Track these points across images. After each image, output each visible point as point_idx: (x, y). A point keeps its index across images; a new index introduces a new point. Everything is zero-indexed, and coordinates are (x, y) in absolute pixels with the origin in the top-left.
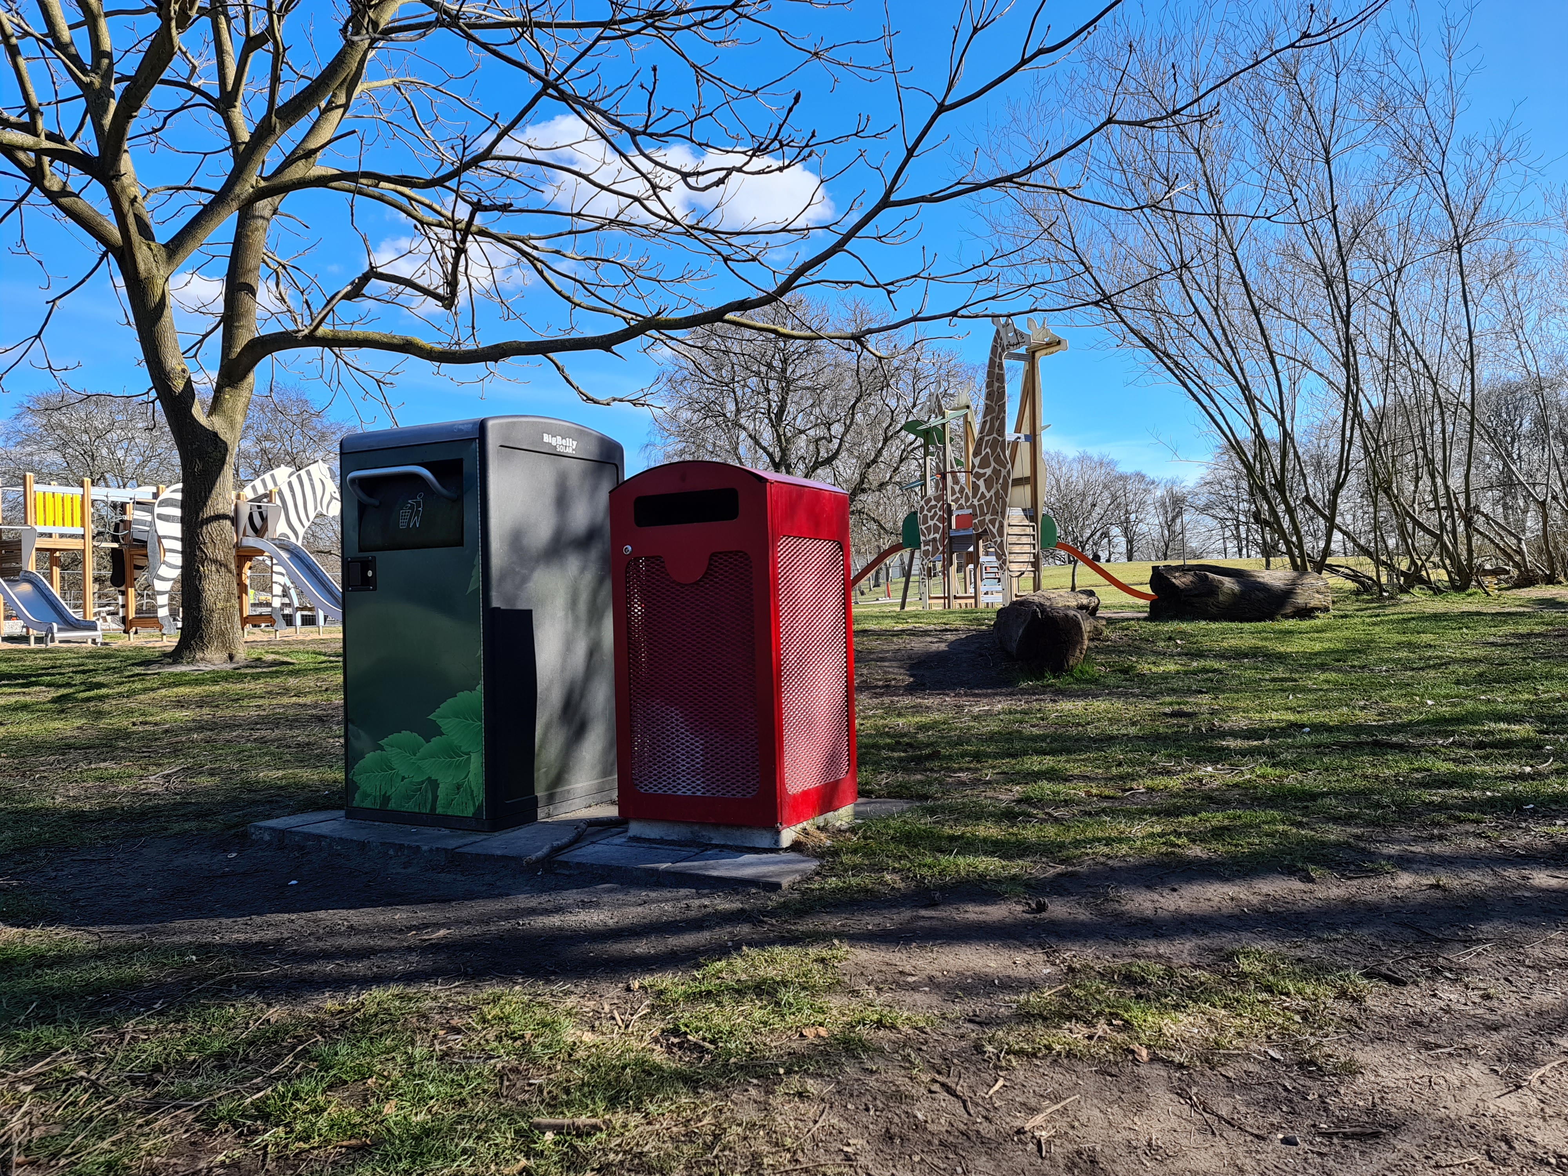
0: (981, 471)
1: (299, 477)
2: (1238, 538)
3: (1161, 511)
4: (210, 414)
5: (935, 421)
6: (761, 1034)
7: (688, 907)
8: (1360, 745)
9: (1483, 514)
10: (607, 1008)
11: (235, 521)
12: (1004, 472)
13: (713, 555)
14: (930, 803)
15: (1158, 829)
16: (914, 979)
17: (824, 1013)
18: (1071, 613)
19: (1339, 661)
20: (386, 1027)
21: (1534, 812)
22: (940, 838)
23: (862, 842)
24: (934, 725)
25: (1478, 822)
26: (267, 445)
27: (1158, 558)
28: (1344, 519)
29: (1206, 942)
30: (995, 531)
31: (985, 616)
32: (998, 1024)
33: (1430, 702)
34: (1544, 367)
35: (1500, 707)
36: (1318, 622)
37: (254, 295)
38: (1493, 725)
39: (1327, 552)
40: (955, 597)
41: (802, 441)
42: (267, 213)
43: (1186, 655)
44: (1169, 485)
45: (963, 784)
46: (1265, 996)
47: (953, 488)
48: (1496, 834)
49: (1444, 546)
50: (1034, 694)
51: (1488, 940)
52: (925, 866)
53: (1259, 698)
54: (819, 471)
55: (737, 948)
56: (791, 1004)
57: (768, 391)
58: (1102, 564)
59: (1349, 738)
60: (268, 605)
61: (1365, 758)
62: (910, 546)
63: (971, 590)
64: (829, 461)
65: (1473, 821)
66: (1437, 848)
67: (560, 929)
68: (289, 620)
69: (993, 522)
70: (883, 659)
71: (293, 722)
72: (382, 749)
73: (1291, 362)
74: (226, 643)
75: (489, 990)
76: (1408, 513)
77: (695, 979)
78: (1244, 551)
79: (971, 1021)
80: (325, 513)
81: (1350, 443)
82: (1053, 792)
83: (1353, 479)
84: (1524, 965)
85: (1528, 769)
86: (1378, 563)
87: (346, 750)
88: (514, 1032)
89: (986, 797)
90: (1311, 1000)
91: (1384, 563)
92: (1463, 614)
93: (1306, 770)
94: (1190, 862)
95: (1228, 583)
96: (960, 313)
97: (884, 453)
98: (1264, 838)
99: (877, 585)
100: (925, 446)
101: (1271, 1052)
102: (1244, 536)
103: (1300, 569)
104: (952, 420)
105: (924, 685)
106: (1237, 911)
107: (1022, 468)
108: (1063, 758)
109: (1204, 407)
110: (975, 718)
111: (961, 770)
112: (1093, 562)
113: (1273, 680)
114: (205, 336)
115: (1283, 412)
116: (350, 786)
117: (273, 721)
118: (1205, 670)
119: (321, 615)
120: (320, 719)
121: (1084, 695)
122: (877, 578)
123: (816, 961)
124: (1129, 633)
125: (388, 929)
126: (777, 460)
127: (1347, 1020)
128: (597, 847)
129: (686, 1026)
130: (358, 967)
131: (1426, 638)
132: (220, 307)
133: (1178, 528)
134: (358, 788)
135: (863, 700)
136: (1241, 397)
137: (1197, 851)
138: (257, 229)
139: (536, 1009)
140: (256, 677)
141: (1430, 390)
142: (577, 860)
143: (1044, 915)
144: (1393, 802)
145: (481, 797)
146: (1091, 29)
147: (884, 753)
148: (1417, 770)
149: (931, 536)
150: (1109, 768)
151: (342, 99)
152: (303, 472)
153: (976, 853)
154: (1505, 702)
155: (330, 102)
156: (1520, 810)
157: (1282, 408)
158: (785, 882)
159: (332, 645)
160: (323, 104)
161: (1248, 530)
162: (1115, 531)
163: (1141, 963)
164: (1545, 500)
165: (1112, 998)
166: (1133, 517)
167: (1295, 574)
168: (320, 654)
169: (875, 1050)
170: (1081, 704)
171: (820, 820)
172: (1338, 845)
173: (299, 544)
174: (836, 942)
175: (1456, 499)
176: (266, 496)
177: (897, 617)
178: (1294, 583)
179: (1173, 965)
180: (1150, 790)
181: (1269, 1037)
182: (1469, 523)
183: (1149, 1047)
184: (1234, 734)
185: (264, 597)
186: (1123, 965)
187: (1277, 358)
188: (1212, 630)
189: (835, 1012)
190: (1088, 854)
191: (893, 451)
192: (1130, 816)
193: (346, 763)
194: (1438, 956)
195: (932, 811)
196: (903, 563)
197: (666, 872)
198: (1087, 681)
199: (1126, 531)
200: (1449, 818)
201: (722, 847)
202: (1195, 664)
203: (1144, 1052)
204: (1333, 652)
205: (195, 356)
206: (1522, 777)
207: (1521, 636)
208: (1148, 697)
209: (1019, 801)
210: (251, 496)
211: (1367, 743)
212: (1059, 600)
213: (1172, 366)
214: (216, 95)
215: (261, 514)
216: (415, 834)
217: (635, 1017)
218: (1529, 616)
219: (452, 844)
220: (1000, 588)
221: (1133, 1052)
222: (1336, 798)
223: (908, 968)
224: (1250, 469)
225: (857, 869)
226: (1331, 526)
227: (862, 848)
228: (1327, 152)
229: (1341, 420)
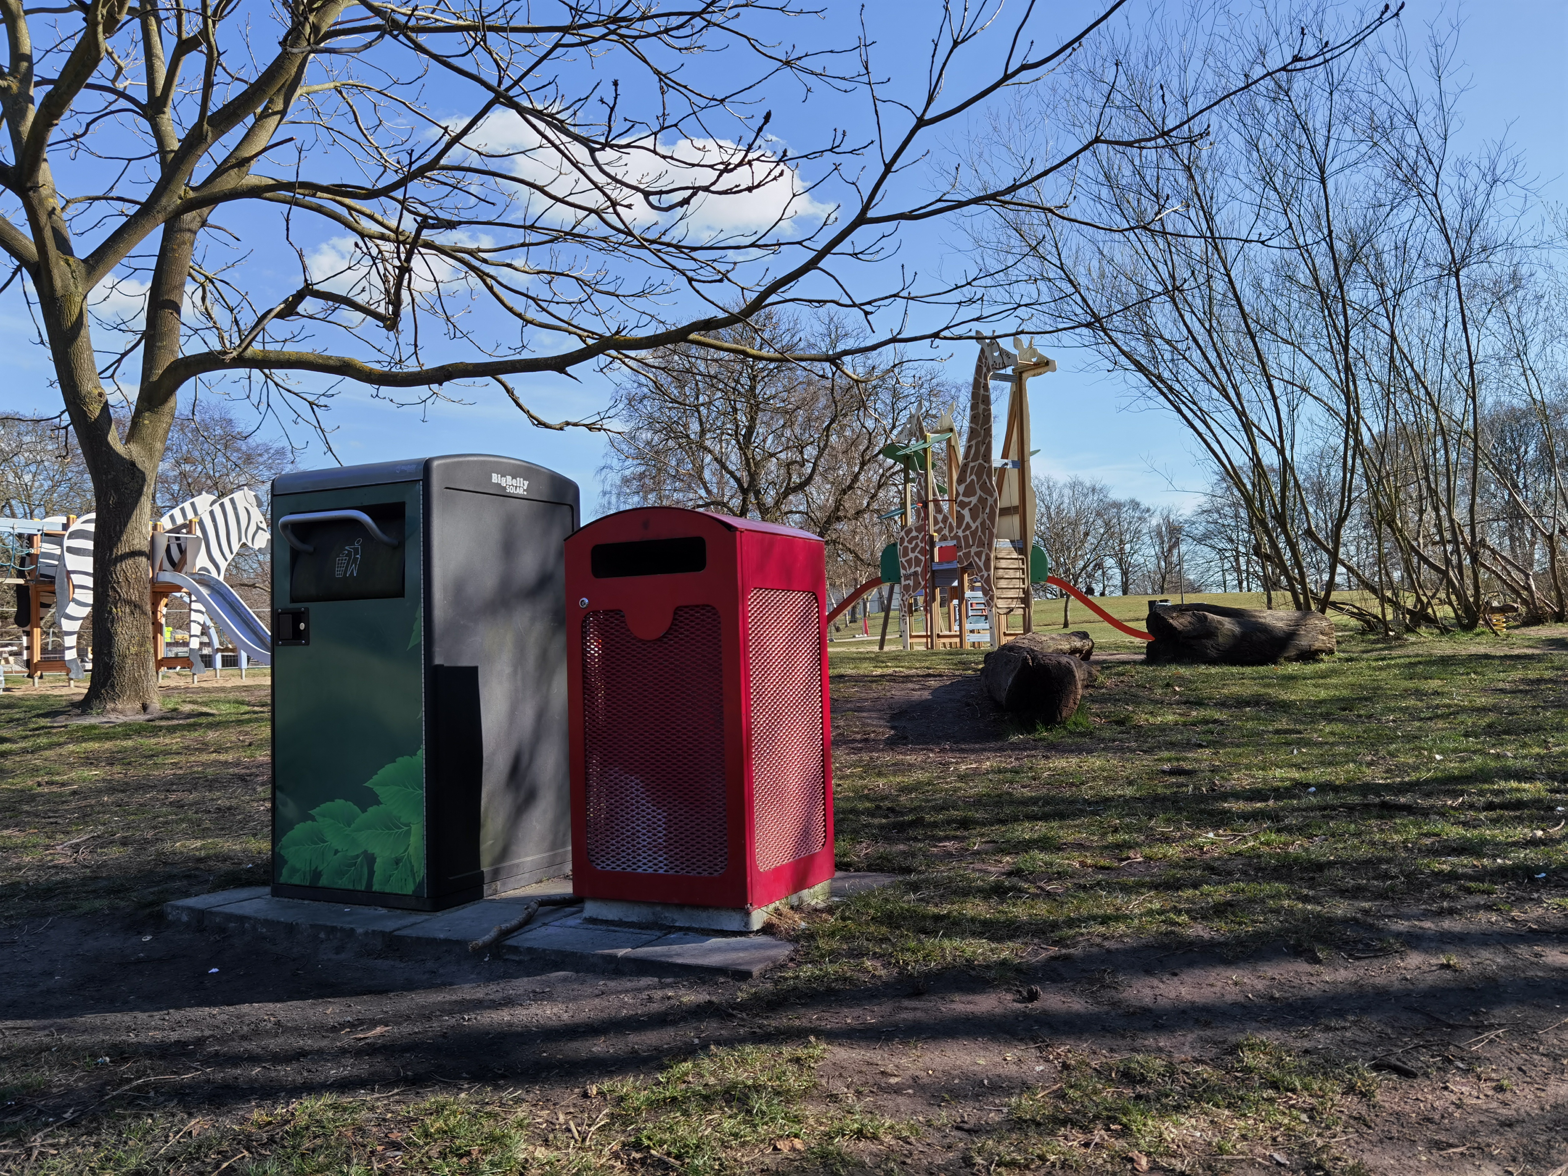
0: (966, 500)
1: (222, 505)
2: (1238, 570)
3: (1157, 540)
4: (128, 441)
5: (915, 445)
6: (731, 1148)
7: (650, 999)
8: (1366, 807)
9: (1489, 548)
10: (562, 1118)
11: (151, 556)
12: (990, 501)
13: (678, 608)
14: (913, 877)
15: (1156, 905)
16: (896, 1080)
17: (799, 1122)
18: (1064, 660)
19: (1344, 709)
20: (318, 1142)
21: (1547, 880)
22: (924, 917)
23: (840, 924)
24: (916, 787)
25: (1489, 893)
26: (187, 467)
27: (1154, 592)
28: (1348, 551)
29: (1209, 1033)
30: (981, 564)
31: (971, 658)
32: (988, 1132)
33: (1438, 757)
34: (1549, 394)
35: (1510, 762)
36: (1322, 666)
37: (179, 313)
38: (1503, 783)
39: (1331, 585)
40: (939, 636)
41: (773, 464)
42: (194, 226)
43: (1185, 703)
44: (1165, 513)
45: (950, 855)
46: (1270, 1093)
47: (935, 518)
48: (1507, 907)
49: (1450, 582)
50: (1025, 749)
51: (1501, 1026)
52: (908, 950)
53: (1263, 753)
54: (791, 497)
55: (705, 1046)
56: (763, 1113)
57: (735, 410)
58: (1095, 598)
59: (1356, 799)
60: (186, 644)
61: (1373, 822)
62: (889, 580)
63: (956, 628)
64: (801, 487)
65: (1483, 892)
66: (1447, 924)
67: (510, 1024)
68: (208, 661)
69: (979, 555)
70: (860, 710)
71: (212, 784)
72: (313, 819)
73: (1290, 387)
74: (138, 688)
75: (432, 1099)
76: (1412, 547)
77: (658, 1083)
78: (1245, 584)
79: (958, 1128)
80: (250, 544)
81: (1352, 473)
82: (1046, 863)
83: (1356, 510)
84: (1538, 1053)
85: (1539, 833)
86: (1383, 600)
87: (273, 816)
88: (460, 1148)
89: (974, 870)
90: (1318, 1097)
91: (1390, 600)
92: (1472, 658)
93: (1310, 837)
94: (1191, 943)
95: (1228, 624)
96: (943, 334)
97: (862, 477)
98: (1269, 915)
99: (853, 620)
100: (905, 471)
101: (1276, 1156)
102: (1244, 568)
103: (1303, 607)
104: (935, 443)
105: (906, 738)
106: (1241, 999)
107: (1010, 496)
108: (1055, 824)
109: (1200, 435)
110: (962, 778)
111: (947, 838)
112: (1085, 597)
113: (1277, 732)
114: (123, 355)
115: (1282, 441)
116: (276, 861)
117: (192, 782)
118: (1206, 722)
119: (244, 655)
120: (242, 778)
121: (1078, 750)
122: (853, 613)
123: (790, 1061)
124: (1126, 679)
125: (320, 1029)
126: (745, 485)
127: (1355, 1118)
128: (551, 930)
129: (649, 1138)
130: (287, 1072)
131: (1434, 684)
132: (141, 324)
133: (1175, 559)
134: (286, 862)
135: (841, 756)
136: (1238, 424)
137: (1198, 930)
138: (184, 243)
139: (483, 1121)
140: (171, 730)
141: (1432, 417)
142: (528, 944)
143: (1036, 1004)
144: (1402, 872)
145: (421, 871)
146: (1076, 45)
147: (864, 819)
148: (1427, 835)
149: (913, 570)
150: (1104, 835)
151: (279, 106)
152: (226, 500)
153: (963, 935)
154: (1515, 758)
155: (266, 108)
156: (1532, 880)
157: (1281, 436)
158: (756, 970)
159: (256, 693)
160: (259, 110)
161: (1248, 562)
162: (1110, 562)
163: (1140, 1057)
164: (1552, 534)
165: (1110, 1100)
166: (1127, 547)
167: (1297, 614)
168: (242, 703)
169: (856, 1165)
170: (1074, 761)
171: (794, 900)
172: (1346, 921)
173: (221, 579)
174: (812, 1039)
175: (1462, 532)
176: (184, 526)
177: (876, 659)
178: (1298, 623)
179: (1175, 1061)
180: (1148, 859)
181: (1274, 1139)
182: (1475, 559)
183: (1148, 1154)
184: (1237, 795)
185: (180, 635)
186: (1121, 1061)
187: (1275, 383)
188: (1210, 675)
189: (811, 1121)
190: (1082, 934)
191: (872, 474)
192: (1126, 889)
193: (273, 831)
194: (1449, 1044)
195: (914, 887)
196: (881, 597)
197: (626, 959)
198: (1082, 735)
199: (1120, 563)
200: (1459, 889)
201: (687, 930)
202: (1194, 713)
203: (1144, 1161)
204: (1340, 700)
205: (112, 376)
206: (1534, 843)
207: (1532, 682)
208: (1145, 752)
209: (1010, 874)
210: (169, 526)
211: (1375, 805)
212: (1051, 643)
213: (1165, 390)
214: (143, 99)
215: (179, 546)
216: (349, 914)
217: (593, 1129)
218: (1538, 658)
219: (390, 925)
220: (987, 626)
221: (1131, 1160)
222: (1343, 868)
223: (890, 1068)
224: (1249, 501)
225: (834, 956)
226: (1335, 560)
227: (839, 930)
228: (1322, 172)
229: (1342, 448)
